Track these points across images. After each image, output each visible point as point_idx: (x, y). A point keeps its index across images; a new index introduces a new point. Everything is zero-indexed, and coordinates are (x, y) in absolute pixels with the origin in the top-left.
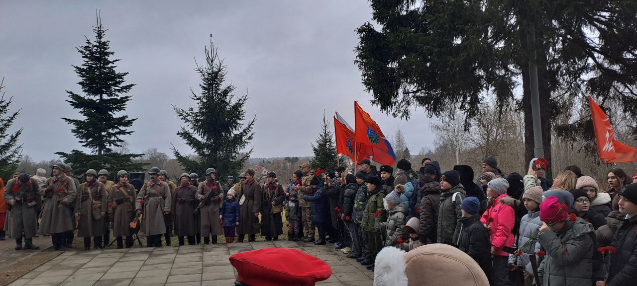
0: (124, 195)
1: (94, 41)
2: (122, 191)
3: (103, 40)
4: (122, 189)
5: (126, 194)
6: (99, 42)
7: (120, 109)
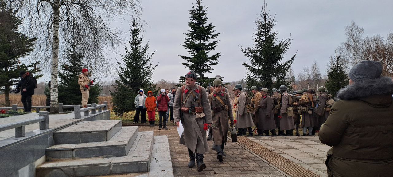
0: (220, 104)
1: (196, 7)
2: (218, 101)
3: (200, 6)
4: (218, 97)
5: (222, 102)
6: (199, 7)
7: (212, 49)
